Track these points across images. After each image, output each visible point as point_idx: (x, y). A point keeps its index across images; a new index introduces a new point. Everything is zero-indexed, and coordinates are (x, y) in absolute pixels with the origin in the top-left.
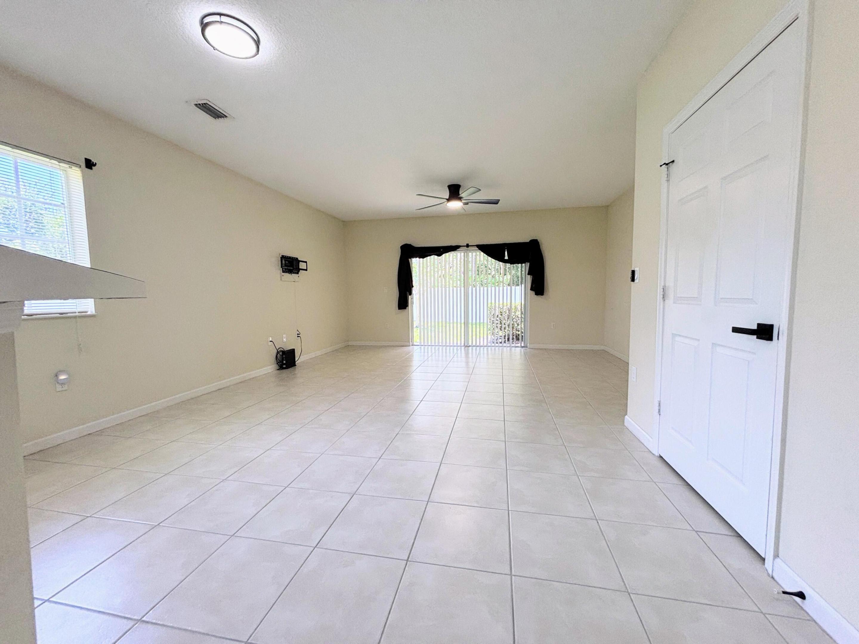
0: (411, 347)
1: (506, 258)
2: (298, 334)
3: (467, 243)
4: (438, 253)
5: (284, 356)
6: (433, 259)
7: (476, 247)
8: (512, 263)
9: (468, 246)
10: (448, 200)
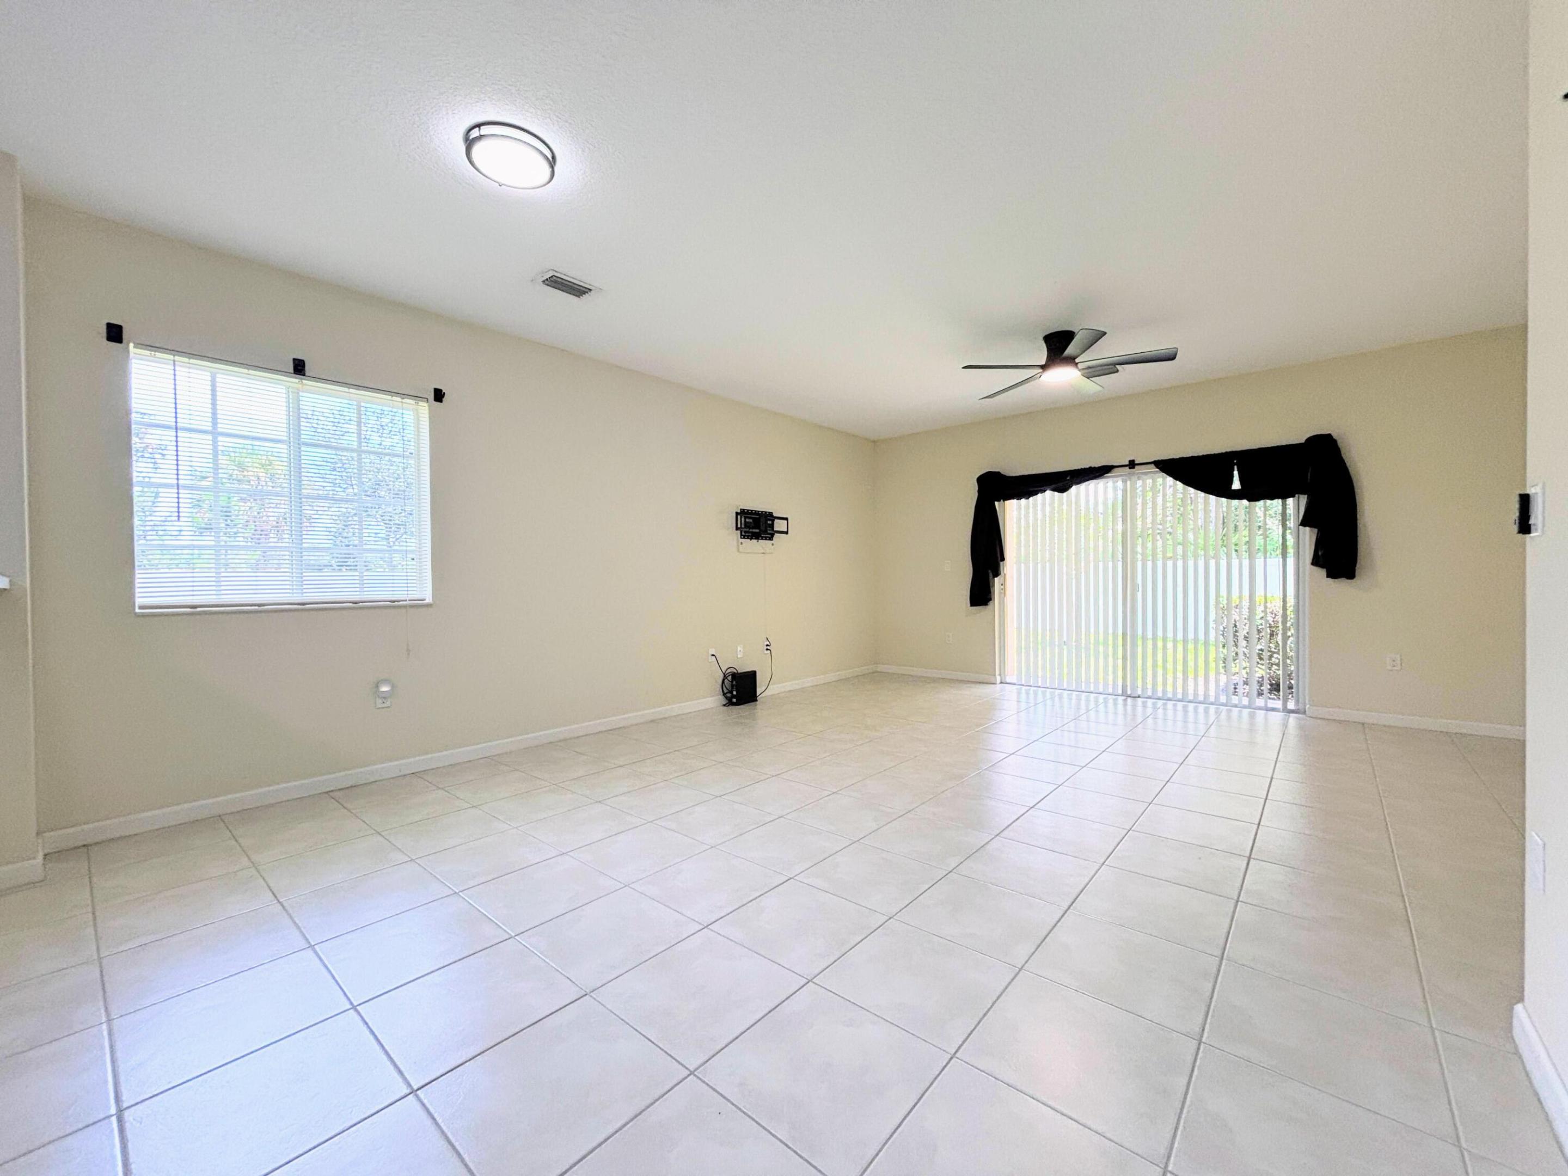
0: (999, 686)
1: (1236, 485)
2: (767, 645)
3: (1131, 459)
4: (1060, 484)
5: (734, 683)
6: (1048, 497)
7: (1153, 466)
8: (1253, 498)
9: (1132, 464)
10: (1043, 367)
